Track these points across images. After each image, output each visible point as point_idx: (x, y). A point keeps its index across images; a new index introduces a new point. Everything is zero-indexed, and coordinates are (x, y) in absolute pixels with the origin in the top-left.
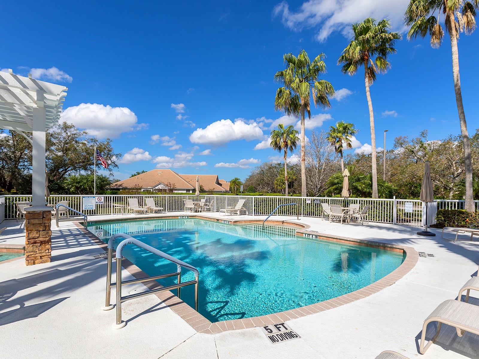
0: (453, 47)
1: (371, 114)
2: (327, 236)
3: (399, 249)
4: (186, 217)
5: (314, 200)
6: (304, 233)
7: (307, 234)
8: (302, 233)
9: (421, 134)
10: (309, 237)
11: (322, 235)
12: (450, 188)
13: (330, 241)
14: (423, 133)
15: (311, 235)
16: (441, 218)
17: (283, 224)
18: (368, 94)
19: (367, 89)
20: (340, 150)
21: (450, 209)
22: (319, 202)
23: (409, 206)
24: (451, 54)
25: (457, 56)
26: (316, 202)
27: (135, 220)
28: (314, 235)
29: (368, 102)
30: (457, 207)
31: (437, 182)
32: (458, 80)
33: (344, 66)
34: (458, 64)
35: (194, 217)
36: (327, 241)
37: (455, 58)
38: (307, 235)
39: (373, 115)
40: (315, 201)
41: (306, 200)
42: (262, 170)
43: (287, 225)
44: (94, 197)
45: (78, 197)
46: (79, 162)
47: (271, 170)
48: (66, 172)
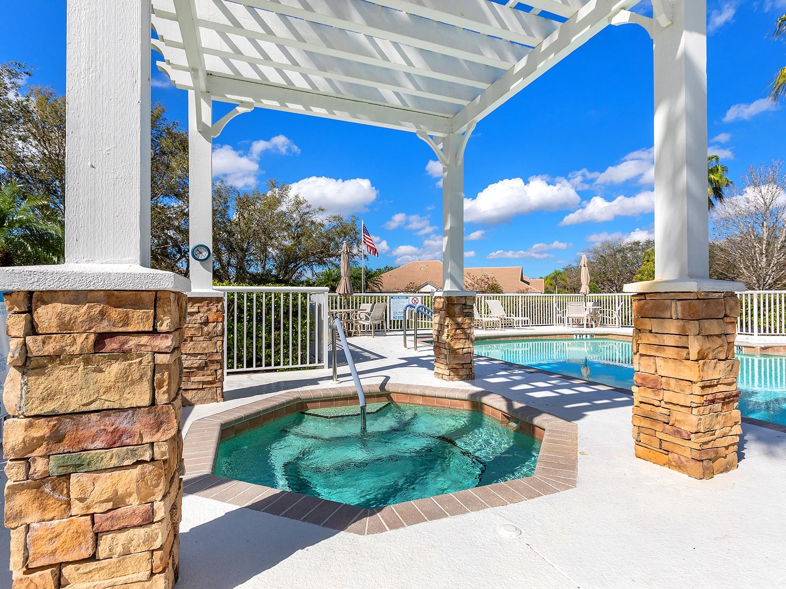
4: (588, 336)
27: (497, 339)
42: (601, 256)
44: (407, 298)
45: (384, 298)
46: (317, 253)
47: (618, 256)
48: (297, 269)
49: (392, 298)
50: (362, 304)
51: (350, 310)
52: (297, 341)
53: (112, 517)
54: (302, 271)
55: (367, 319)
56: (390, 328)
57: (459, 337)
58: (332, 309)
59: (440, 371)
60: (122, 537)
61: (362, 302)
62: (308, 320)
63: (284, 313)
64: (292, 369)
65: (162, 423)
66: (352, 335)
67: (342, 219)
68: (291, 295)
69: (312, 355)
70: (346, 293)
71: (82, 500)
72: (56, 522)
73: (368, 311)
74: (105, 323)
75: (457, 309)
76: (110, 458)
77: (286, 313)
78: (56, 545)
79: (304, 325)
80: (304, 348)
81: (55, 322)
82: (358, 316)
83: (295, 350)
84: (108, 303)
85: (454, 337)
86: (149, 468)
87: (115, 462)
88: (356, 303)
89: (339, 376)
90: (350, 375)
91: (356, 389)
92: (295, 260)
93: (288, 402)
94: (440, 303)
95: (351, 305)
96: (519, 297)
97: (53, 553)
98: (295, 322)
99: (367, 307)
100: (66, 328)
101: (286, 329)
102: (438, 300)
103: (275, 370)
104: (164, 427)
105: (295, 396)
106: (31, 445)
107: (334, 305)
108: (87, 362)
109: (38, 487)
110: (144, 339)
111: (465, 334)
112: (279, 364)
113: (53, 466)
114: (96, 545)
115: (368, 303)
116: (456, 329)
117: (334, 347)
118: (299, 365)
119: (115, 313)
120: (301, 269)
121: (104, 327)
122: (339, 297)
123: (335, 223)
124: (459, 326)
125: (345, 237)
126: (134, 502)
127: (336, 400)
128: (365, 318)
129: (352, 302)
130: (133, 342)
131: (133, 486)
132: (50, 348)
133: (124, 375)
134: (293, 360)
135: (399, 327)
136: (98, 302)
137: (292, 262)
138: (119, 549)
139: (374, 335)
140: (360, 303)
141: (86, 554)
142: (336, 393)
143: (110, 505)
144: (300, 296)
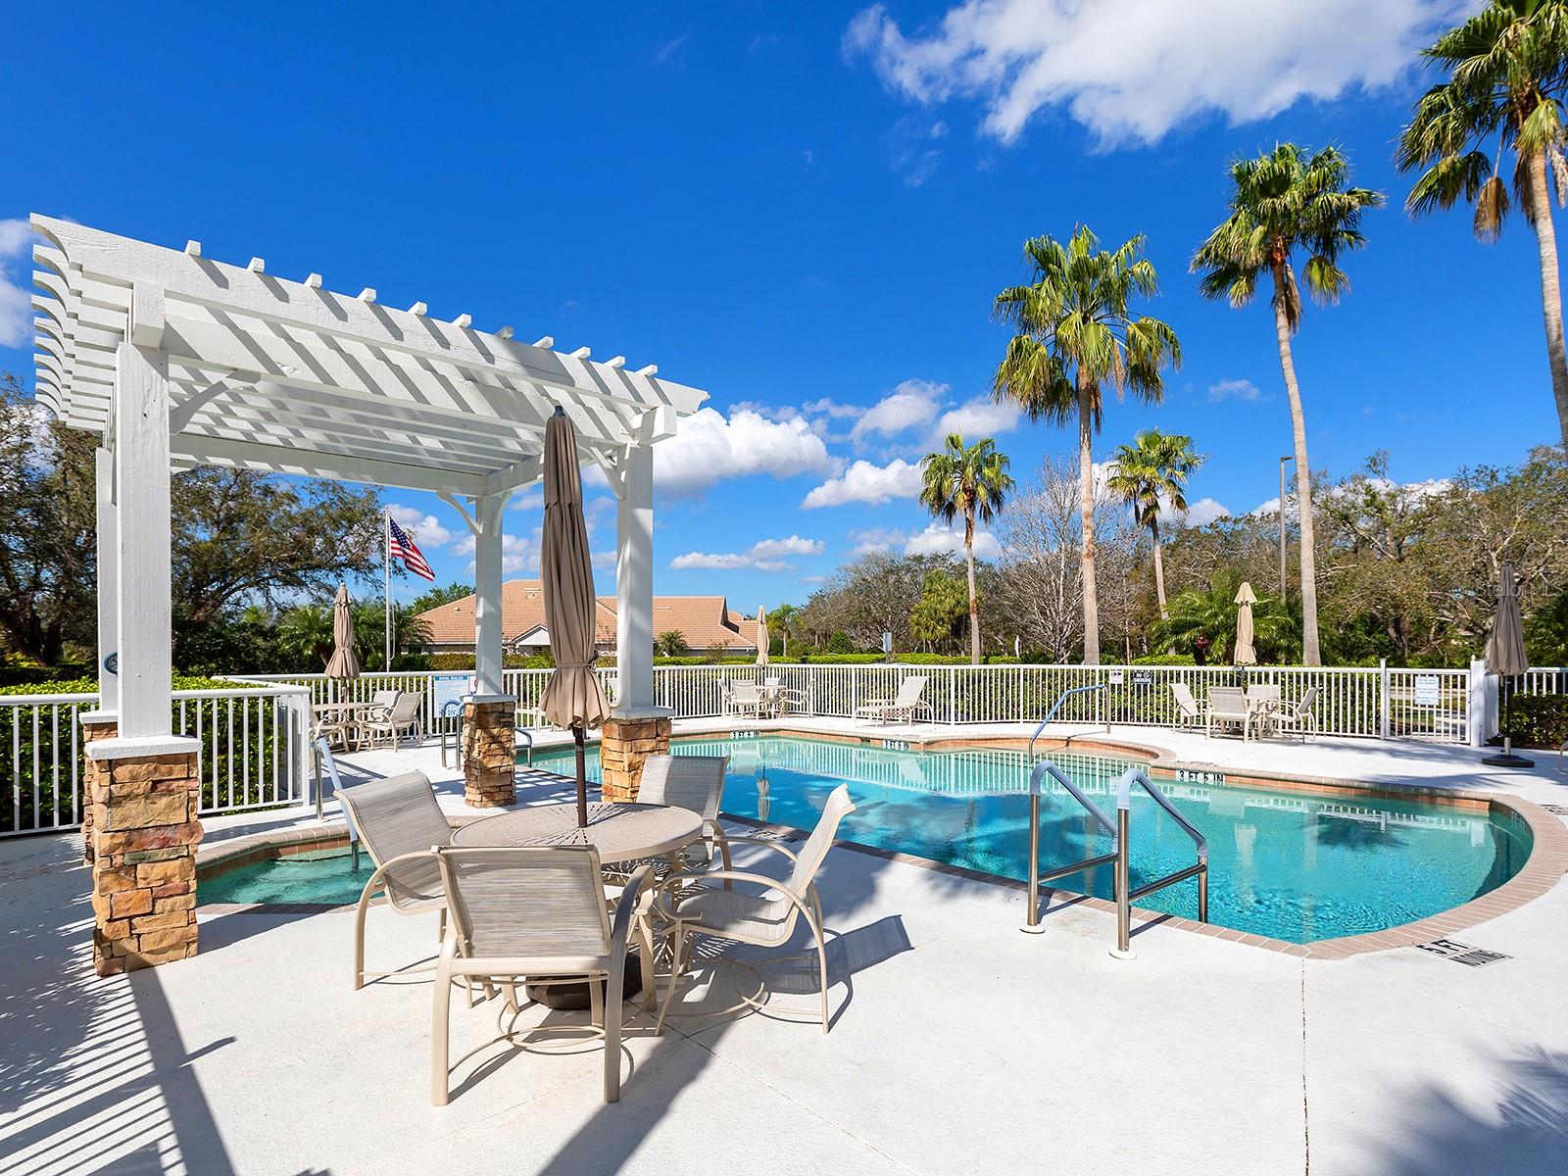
0: (1542, 245)
1: (1299, 420)
2: (1253, 774)
3: (1476, 800)
4: (752, 733)
5: (1133, 675)
6: (1178, 769)
7: (1186, 770)
8: (1172, 769)
9: (1368, 462)
10: (1194, 780)
11: (1239, 773)
12: (1486, 632)
13: (1265, 788)
14: (1373, 461)
15: (1201, 772)
16: (1521, 718)
17: (1067, 745)
18: (1287, 362)
19: (1285, 347)
20: (1150, 516)
21: (1535, 694)
22: (1149, 680)
23: (1430, 686)
24: (1539, 263)
25: (1556, 268)
26: (1138, 680)
28: (1210, 773)
29: (1287, 385)
30: (1557, 687)
31: (1446, 613)
32: (1559, 338)
33: (1210, 279)
34: (1558, 293)
35: (775, 734)
36: (1257, 788)
37: (1551, 274)
38: (1186, 774)
39: (1302, 425)
40: (1135, 677)
41: (1107, 675)
42: (864, 580)
43: (1083, 748)
44: (465, 678)
45: (422, 679)
46: (280, 560)
47: (892, 579)
48: (229, 594)
49: (437, 679)
50: (379, 692)
51: (355, 705)
52: (256, 768)
53: (164, 889)
54: (240, 599)
55: (386, 720)
56: (434, 731)
57: (494, 753)
58: (318, 702)
59: (471, 797)
60: (170, 900)
61: (378, 688)
62: (276, 737)
63: (235, 727)
64: (248, 811)
65: (194, 833)
66: (357, 749)
67: (342, 489)
68: (246, 701)
69: (283, 788)
70: (344, 675)
71: (145, 879)
72: (129, 892)
73: (389, 705)
74: (158, 774)
75: (491, 719)
76: (163, 854)
77: (238, 728)
78: (130, 904)
79: (268, 744)
80: (268, 778)
81: (128, 775)
82: (369, 716)
83: (253, 781)
84: (159, 763)
85: (488, 754)
86: (186, 860)
87: (165, 857)
88: (367, 691)
89: (325, 814)
90: (341, 811)
91: (347, 828)
92: (222, 574)
93: (251, 848)
94: (470, 711)
95: (355, 693)
96: (664, 671)
97: (128, 909)
98: (253, 739)
99: (386, 697)
100: (134, 779)
101: (238, 751)
102: (468, 706)
103: (219, 814)
104: (195, 835)
105: (263, 841)
106: (113, 848)
107: (322, 694)
108: (147, 798)
109: (117, 873)
110: (182, 783)
111: (503, 748)
112: (226, 804)
113: (127, 860)
114: (154, 906)
115: (389, 689)
116: (491, 744)
117: (318, 774)
118: (261, 804)
119: (164, 768)
120: (239, 594)
121: (156, 777)
122: (331, 681)
123: (324, 498)
124: (495, 739)
125: (351, 528)
126: (177, 880)
127: (320, 842)
128: (383, 718)
129: (359, 688)
130: (175, 785)
131: (177, 871)
132: (124, 792)
133: (170, 806)
134: (250, 797)
135: (451, 729)
136: (154, 763)
137: (214, 580)
138: (168, 908)
139: (399, 748)
140: (374, 690)
141: (148, 911)
142: (321, 833)
143: (162, 882)
144: (261, 701)
